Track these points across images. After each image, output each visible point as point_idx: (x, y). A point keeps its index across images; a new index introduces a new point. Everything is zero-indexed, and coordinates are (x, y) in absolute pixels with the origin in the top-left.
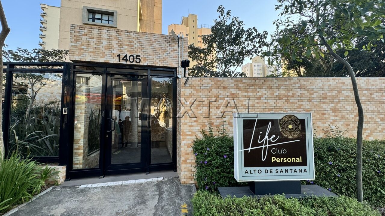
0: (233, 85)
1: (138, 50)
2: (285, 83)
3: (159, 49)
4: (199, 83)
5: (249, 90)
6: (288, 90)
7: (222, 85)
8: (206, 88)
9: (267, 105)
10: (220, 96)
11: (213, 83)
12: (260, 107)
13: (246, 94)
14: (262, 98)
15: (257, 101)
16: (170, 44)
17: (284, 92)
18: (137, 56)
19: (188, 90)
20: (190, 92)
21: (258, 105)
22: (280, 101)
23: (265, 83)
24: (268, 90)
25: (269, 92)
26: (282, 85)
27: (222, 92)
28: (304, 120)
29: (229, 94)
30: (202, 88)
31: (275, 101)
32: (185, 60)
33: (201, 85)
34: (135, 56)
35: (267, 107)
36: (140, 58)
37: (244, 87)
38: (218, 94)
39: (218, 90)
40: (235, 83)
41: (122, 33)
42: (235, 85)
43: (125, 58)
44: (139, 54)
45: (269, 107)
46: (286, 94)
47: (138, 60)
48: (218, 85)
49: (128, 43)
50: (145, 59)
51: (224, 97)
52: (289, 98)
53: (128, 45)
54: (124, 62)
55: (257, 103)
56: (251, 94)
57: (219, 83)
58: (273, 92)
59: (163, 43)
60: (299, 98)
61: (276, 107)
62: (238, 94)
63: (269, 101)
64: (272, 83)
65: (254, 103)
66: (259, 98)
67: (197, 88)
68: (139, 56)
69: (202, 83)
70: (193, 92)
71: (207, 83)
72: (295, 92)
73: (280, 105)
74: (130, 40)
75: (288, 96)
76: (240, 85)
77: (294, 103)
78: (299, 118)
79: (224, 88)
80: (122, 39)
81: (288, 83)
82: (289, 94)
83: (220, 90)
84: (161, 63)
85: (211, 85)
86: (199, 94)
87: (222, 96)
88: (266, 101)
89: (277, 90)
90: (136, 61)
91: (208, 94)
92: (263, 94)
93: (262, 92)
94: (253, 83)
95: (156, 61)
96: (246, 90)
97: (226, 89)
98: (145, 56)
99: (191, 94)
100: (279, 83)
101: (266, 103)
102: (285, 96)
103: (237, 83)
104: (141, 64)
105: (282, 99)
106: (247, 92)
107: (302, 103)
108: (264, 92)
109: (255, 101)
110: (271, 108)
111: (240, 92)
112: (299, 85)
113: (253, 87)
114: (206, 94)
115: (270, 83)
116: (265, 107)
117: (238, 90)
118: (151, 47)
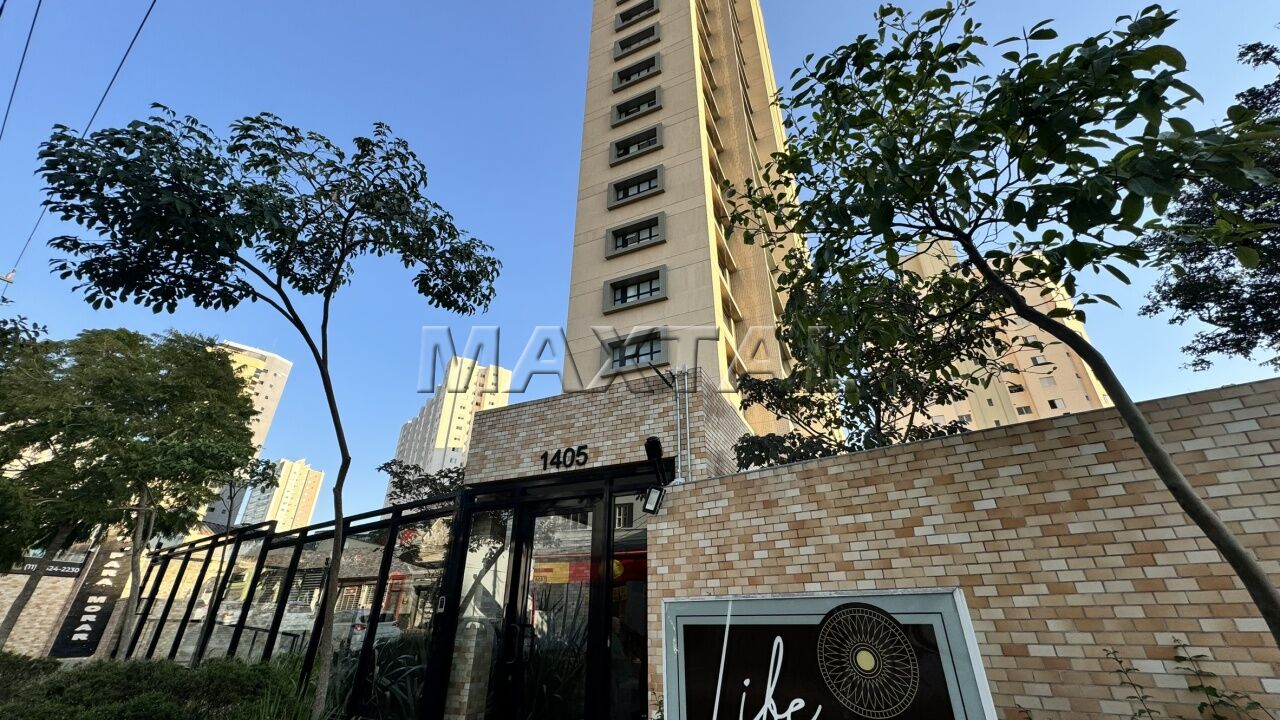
0: (796, 492)
1: (584, 433)
2: (1016, 450)
4: (693, 500)
6: (1043, 482)
7: (759, 498)
8: (714, 512)
9: (948, 559)
10: (756, 538)
11: (731, 494)
12: (917, 572)
13: (849, 519)
14: (918, 531)
15: (902, 542)
16: (656, 397)
17: (1023, 490)
18: (580, 448)
19: (664, 525)
20: (670, 533)
21: (906, 562)
22: (1012, 534)
23: (920, 464)
24: (942, 489)
25: (944, 499)
26: (1004, 461)
27: (761, 521)
29: (785, 527)
30: (701, 514)
31: (989, 536)
33: (699, 506)
34: (575, 448)
35: (951, 570)
36: (586, 451)
43: (556, 460)
44: (584, 443)
45: (963, 570)
46: (1039, 499)
47: (581, 459)
49: (564, 422)
50: (597, 452)
52: (1057, 519)
53: (563, 427)
54: (553, 470)
55: (903, 553)
56: (868, 517)
57: (750, 491)
58: (964, 497)
59: (637, 400)
60: (1127, 512)
61: (997, 568)
62: (817, 523)
63: (955, 539)
64: (952, 460)
65: (885, 554)
66: (906, 530)
67: (689, 515)
68: (585, 447)
71: (713, 497)
72: (1085, 483)
73: (1019, 556)
75: (1053, 509)
76: (821, 489)
77: (1102, 540)
78: (903, 620)
79: (769, 504)
81: (1031, 448)
82: (1052, 497)
83: (754, 514)
85: (724, 503)
86: (695, 536)
87: (761, 538)
88: (942, 540)
89: (985, 484)
90: (577, 461)
91: (721, 534)
92: (921, 512)
93: (914, 503)
94: (868, 474)
96: (846, 502)
97: (776, 511)
98: (597, 445)
99: (673, 539)
100: (985, 455)
101: (943, 550)
102: (1036, 510)
104: (588, 466)
105: (1020, 523)
106: (850, 510)
107: (1152, 534)
108: (923, 502)
109: (891, 544)
110: (974, 570)
112: (1101, 448)
114: (714, 535)
115: (941, 461)
116: (940, 571)
117: (814, 506)
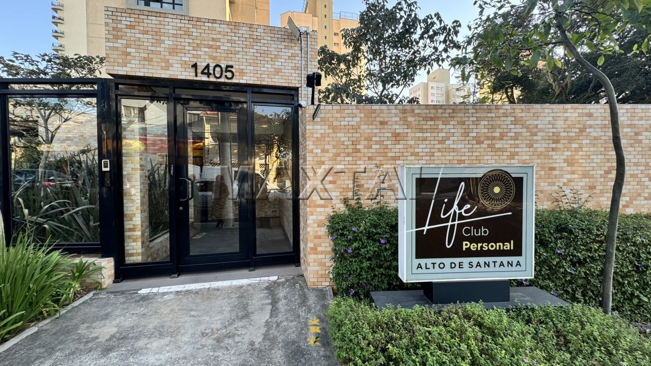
0: (398, 119)
1: (230, 55)
2: (489, 115)
3: (266, 53)
4: (339, 115)
5: (425, 127)
6: (493, 128)
7: (378, 119)
8: (351, 123)
9: (455, 154)
10: (374, 139)
11: (362, 115)
12: (443, 158)
13: (421, 135)
14: (447, 142)
15: (440, 146)
16: (286, 44)
17: (486, 131)
18: (227, 67)
19: (319, 127)
20: (323, 131)
21: (440, 154)
22: (478, 146)
23: (455, 115)
24: (459, 126)
25: (460, 130)
26: (483, 119)
27: (378, 131)
28: (522, 178)
29: (390, 135)
30: (343, 123)
31: (471, 146)
32: (314, 73)
33: (342, 119)
34: (223, 66)
35: (455, 158)
36: (233, 70)
37: (417, 123)
38: (370, 135)
39: (371, 127)
40: (401, 115)
41: (198, 23)
42: (400, 118)
43: (206, 71)
44: (230, 63)
45: (459, 158)
46: (490, 134)
47: (229, 75)
48: (371, 119)
49: (210, 43)
50: (242, 73)
51: (382, 139)
52: (494, 142)
53: (210, 47)
54: (204, 78)
55: (439, 150)
56: (428, 135)
57: (373, 115)
58: (467, 131)
59: (273, 42)
60: (512, 142)
61: (471, 158)
62: (405, 135)
63: (459, 146)
64: (467, 115)
65: (433, 150)
66: (442, 142)
67: (335, 123)
68: (232, 67)
69: (343, 115)
70: (327, 131)
71: (352, 115)
72: (505, 131)
73: (478, 154)
74: (214, 36)
75: (493, 138)
76: (410, 119)
77: (502, 150)
78: (513, 176)
79: (383, 123)
80: (198, 34)
81: (493, 115)
82: (494, 134)
83: (374, 127)
84: (270, 80)
85: (358, 119)
86: (339, 135)
87: (377, 139)
88: (455, 146)
89: (475, 127)
90: (226, 76)
91: (354, 135)
92: (450, 135)
93: (448, 131)
94: (432, 115)
95: (262, 76)
96: (420, 127)
97: (386, 126)
98: (241, 67)
99: (324, 135)
100: (478, 115)
101: (454, 150)
102: (488, 138)
103: (405, 115)
104: (234, 81)
105: (482, 142)
106: (422, 130)
107: (517, 150)
108: (452, 131)
109: (436, 146)
110: (463, 158)
111: (409, 131)
112: (513, 119)
113: (432, 123)
114: (350, 135)
115: (462, 115)
116: (451, 158)
117: (406, 127)
118: (252, 50)
